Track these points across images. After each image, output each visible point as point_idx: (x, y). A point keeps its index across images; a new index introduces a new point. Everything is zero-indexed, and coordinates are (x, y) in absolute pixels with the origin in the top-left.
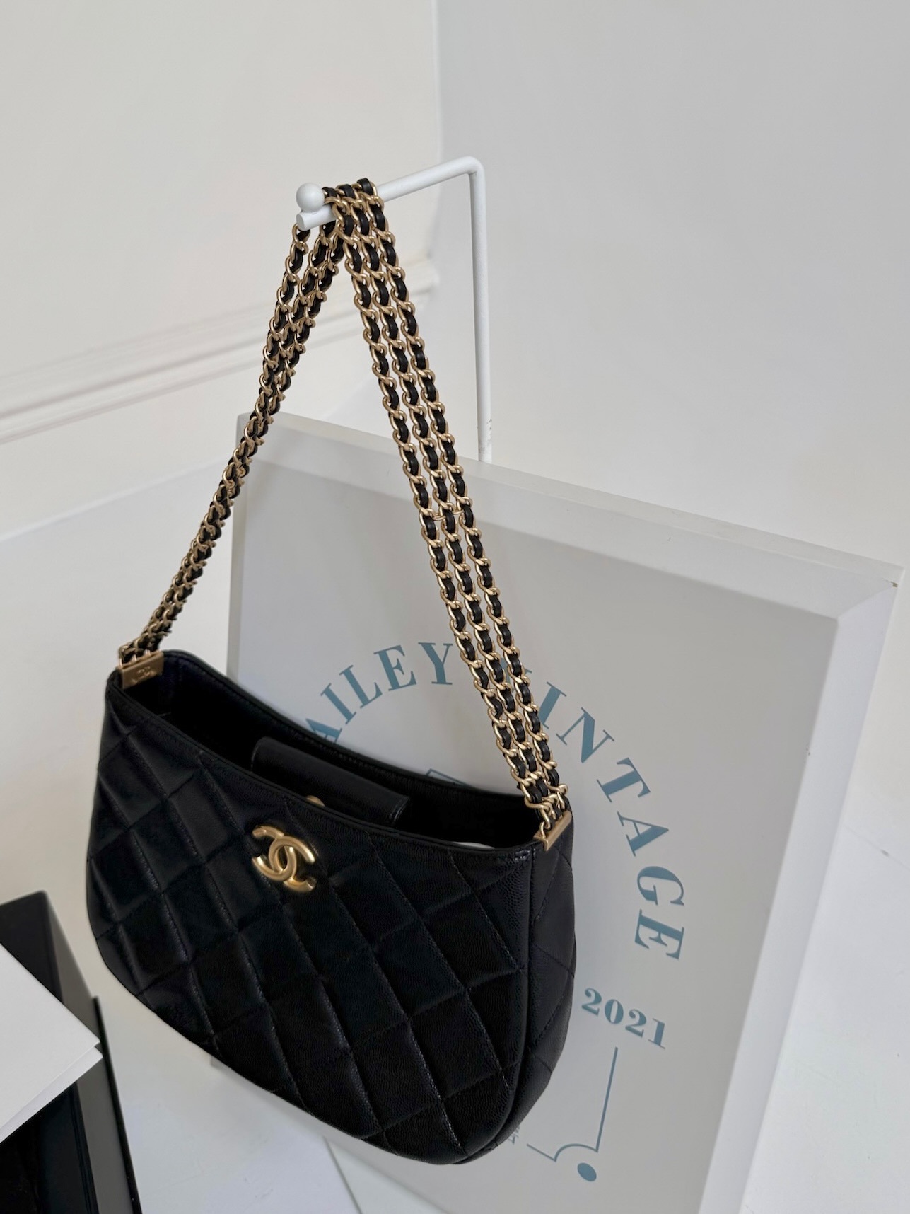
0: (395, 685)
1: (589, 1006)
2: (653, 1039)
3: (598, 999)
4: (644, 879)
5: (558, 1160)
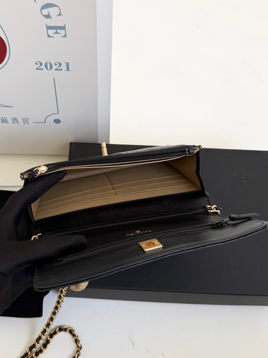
1: (39, 68)
2: (66, 70)
3: (41, 64)
4: (43, 11)
5: (46, 122)
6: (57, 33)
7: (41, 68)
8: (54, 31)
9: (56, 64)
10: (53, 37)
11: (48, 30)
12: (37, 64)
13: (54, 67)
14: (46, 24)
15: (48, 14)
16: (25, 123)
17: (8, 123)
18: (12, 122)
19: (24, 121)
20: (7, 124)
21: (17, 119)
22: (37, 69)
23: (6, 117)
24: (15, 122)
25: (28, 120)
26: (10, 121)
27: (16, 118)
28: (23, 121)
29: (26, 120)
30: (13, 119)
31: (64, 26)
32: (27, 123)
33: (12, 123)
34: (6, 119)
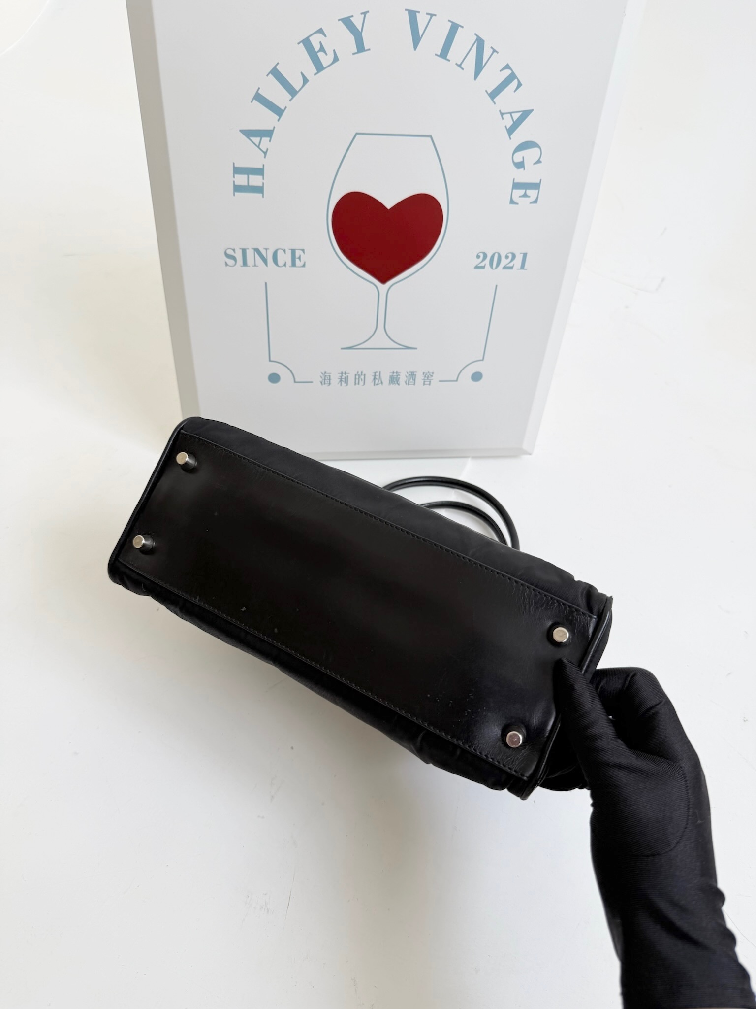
0: (319, 67)
1: (479, 265)
2: (519, 267)
3: (485, 256)
4: (516, 155)
5: (459, 379)
6: (525, 195)
7: (482, 264)
8: (522, 192)
9: (507, 257)
10: (517, 204)
11: (514, 191)
12: (478, 257)
13: (504, 262)
14: (514, 179)
15: (522, 160)
16: (426, 383)
17: (399, 384)
18: (406, 382)
19: (426, 378)
20: (397, 385)
21: (415, 375)
22: (477, 267)
23: (399, 372)
24: (411, 380)
25: (432, 376)
26: (403, 379)
27: (415, 373)
28: (423, 378)
29: (428, 377)
30: (409, 375)
31: (539, 182)
32: (428, 383)
33: (405, 384)
34: (397, 376)
